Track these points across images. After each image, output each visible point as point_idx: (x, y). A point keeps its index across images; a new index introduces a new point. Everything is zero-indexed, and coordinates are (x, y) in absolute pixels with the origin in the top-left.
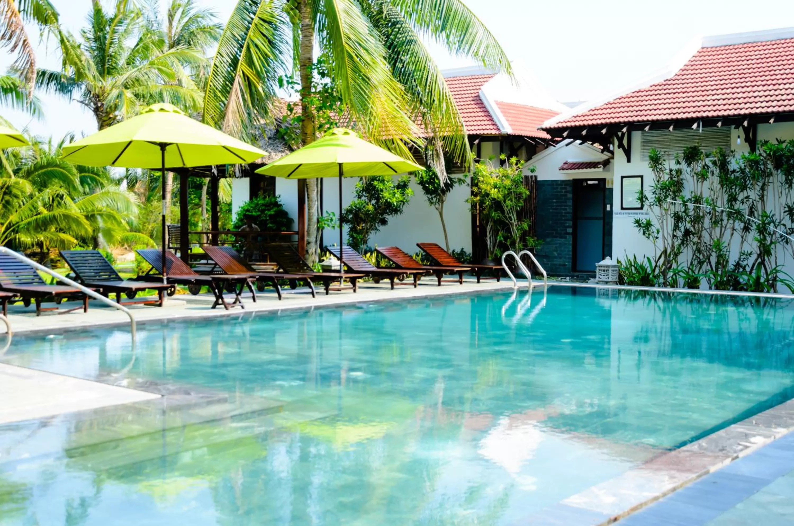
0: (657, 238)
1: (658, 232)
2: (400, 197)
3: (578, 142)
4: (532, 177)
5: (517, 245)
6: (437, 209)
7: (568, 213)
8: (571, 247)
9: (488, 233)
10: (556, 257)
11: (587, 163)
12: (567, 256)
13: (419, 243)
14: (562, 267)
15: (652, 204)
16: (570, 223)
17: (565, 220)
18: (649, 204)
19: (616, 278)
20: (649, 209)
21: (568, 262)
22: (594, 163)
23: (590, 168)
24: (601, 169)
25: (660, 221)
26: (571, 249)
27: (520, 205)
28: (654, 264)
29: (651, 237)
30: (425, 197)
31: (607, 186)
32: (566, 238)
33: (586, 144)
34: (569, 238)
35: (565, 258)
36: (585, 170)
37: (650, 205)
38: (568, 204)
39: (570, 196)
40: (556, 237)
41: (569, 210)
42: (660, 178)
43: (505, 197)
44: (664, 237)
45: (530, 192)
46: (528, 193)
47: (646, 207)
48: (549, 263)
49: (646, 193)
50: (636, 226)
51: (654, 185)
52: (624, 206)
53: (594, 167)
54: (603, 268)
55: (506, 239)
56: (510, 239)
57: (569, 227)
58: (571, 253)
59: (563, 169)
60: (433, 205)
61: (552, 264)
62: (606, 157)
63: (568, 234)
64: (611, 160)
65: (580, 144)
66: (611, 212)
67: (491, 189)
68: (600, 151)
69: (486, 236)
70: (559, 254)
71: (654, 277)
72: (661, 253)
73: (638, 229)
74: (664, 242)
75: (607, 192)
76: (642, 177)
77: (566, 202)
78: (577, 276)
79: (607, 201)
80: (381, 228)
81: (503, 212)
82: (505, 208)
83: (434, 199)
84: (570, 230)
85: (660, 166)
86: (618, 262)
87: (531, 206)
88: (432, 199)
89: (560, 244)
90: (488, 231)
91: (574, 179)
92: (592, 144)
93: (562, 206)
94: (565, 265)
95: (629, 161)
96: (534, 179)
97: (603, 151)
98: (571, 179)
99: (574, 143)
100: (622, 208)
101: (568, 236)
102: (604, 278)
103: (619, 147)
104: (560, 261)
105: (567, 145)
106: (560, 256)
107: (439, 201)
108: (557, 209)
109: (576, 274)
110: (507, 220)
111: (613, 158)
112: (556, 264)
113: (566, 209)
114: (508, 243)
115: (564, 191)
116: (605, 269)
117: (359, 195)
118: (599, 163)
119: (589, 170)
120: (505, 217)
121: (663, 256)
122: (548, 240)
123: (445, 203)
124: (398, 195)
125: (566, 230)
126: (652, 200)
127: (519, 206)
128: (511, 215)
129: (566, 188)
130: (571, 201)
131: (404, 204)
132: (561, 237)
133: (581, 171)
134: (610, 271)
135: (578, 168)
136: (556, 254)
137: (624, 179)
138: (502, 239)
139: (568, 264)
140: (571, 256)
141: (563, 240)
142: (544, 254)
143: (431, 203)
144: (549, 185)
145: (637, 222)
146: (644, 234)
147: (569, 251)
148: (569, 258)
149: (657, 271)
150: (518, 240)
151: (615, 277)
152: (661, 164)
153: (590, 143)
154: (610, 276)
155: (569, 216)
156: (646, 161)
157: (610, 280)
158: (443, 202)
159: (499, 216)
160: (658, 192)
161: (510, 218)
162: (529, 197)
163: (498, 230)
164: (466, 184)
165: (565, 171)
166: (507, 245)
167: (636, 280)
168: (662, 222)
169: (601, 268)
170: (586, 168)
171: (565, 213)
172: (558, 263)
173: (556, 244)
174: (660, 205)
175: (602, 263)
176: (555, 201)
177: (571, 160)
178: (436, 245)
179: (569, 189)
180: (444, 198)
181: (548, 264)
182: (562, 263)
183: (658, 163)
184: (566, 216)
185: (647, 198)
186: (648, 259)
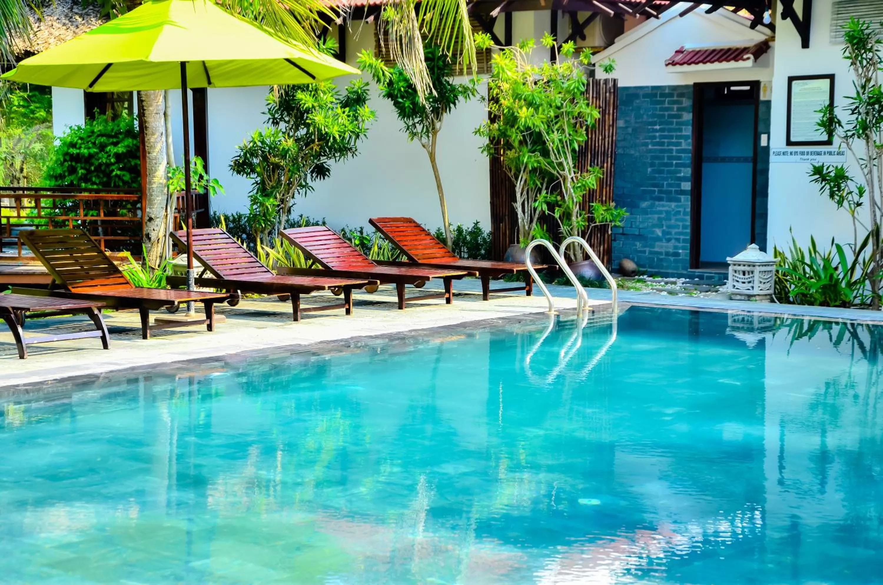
0: (859, 204)
1: (861, 194)
2: (347, 123)
3: (706, 7)
4: (606, 81)
5: (574, 218)
6: (424, 146)
7: (684, 151)
8: (688, 218)
9: (518, 195)
10: (659, 239)
11: (721, 50)
12: (682, 237)
13: (374, 217)
14: (672, 259)
15: (850, 134)
16: (687, 172)
17: (677, 165)
18: (843, 134)
19: (768, 288)
20: (844, 145)
21: (683, 248)
22: (737, 49)
23: (729, 61)
24: (749, 63)
25: (866, 171)
26: (688, 223)
27: (581, 139)
28: (850, 258)
29: (845, 203)
30: (401, 124)
31: (762, 98)
32: (679, 200)
33: (721, 10)
34: (686, 202)
35: (678, 240)
36: (717, 65)
37: (846, 137)
38: (684, 133)
39: (688, 117)
40: (660, 199)
41: (687, 145)
42: (869, 80)
43: (549, 124)
44: (874, 203)
45: (603, 113)
46: (596, 114)
47: (836, 140)
48: (647, 249)
49: (838, 112)
50: (816, 180)
51: (855, 95)
52: (793, 139)
53: (736, 59)
54: (742, 268)
55: (551, 206)
56: (560, 206)
57: (684, 179)
58: (688, 231)
59: (674, 64)
60: (415, 138)
61: (651, 253)
62: (762, 38)
63: (683, 192)
64: (771, 44)
65: (708, 12)
66: (767, 149)
67: (521, 108)
68: (749, 23)
69: (516, 201)
70: (664, 233)
71: (850, 285)
72: (867, 233)
73: (819, 186)
74: (874, 212)
75: (762, 109)
76: (831, 77)
77: (681, 130)
78: (701, 277)
79: (761, 128)
80: (318, 184)
81: (545, 153)
82: (550, 146)
83: (419, 128)
84: (687, 186)
85: (870, 55)
86: (776, 253)
87: (604, 139)
88: (414, 125)
89: (667, 212)
90: (518, 190)
91: (696, 84)
92: (735, 11)
93: (672, 137)
94: (677, 254)
95: (805, 44)
96: (611, 84)
97: (753, 26)
98: (691, 83)
99: (696, 10)
100: (789, 143)
101: (682, 197)
102: (743, 288)
103: (784, 17)
104: (670, 247)
105: (682, 14)
106: (667, 237)
107: (428, 131)
108: (662, 144)
109: (698, 271)
110: (554, 168)
111: (773, 38)
112: (660, 253)
113: (679, 144)
114: (557, 215)
115: (675, 107)
116: (746, 268)
117: (274, 119)
118: (745, 50)
119: (725, 65)
120: (551, 163)
121: (871, 241)
122: (644, 204)
123: (439, 134)
124: (343, 119)
125: (679, 186)
126: (850, 127)
127: (578, 142)
128: (563, 159)
129: (680, 103)
130: (690, 128)
131: (358, 136)
132: (670, 200)
133: (709, 66)
134: (757, 274)
135: (704, 62)
136: (659, 232)
137: (794, 83)
138: (545, 207)
139: (684, 253)
140: (688, 237)
141: (673, 205)
142: (637, 233)
143: (414, 135)
144: (646, 96)
145: (818, 171)
146: (832, 195)
147: (684, 227)
148: (684, 241)
149: (858, 274)
150: (576, 209)
151: (768, 285)
152: (870, 50)
153: (732, 8)
154: (756, 284)
155: (687, 158)
156: (841, 43)
157: (756, 291)
158: (435, 131)
159: (538, 162)
160: (862, 110)
161: (560, 164)
162: (602, 122)
163: (540, 191)
164: (478, 97)
165: (678, 68)
166: (554, 217)
167: (813, 291)
168: (871, 172)
169: (737, 268)
170: (719, 60)
171: (678, 151)
172: (663, 250)
173: (660, 212)
174: (867, 138)
175: (740, 257)
176: (658, 127)
177: (689, 46)
178: (410, 221)
179: (687, 102)
180: (438, 125)
181: (645, 252)
182: (671, 250)
183: (864, 48)
184: (679, 158)
185: (839, 122)
186: (839, 247)
